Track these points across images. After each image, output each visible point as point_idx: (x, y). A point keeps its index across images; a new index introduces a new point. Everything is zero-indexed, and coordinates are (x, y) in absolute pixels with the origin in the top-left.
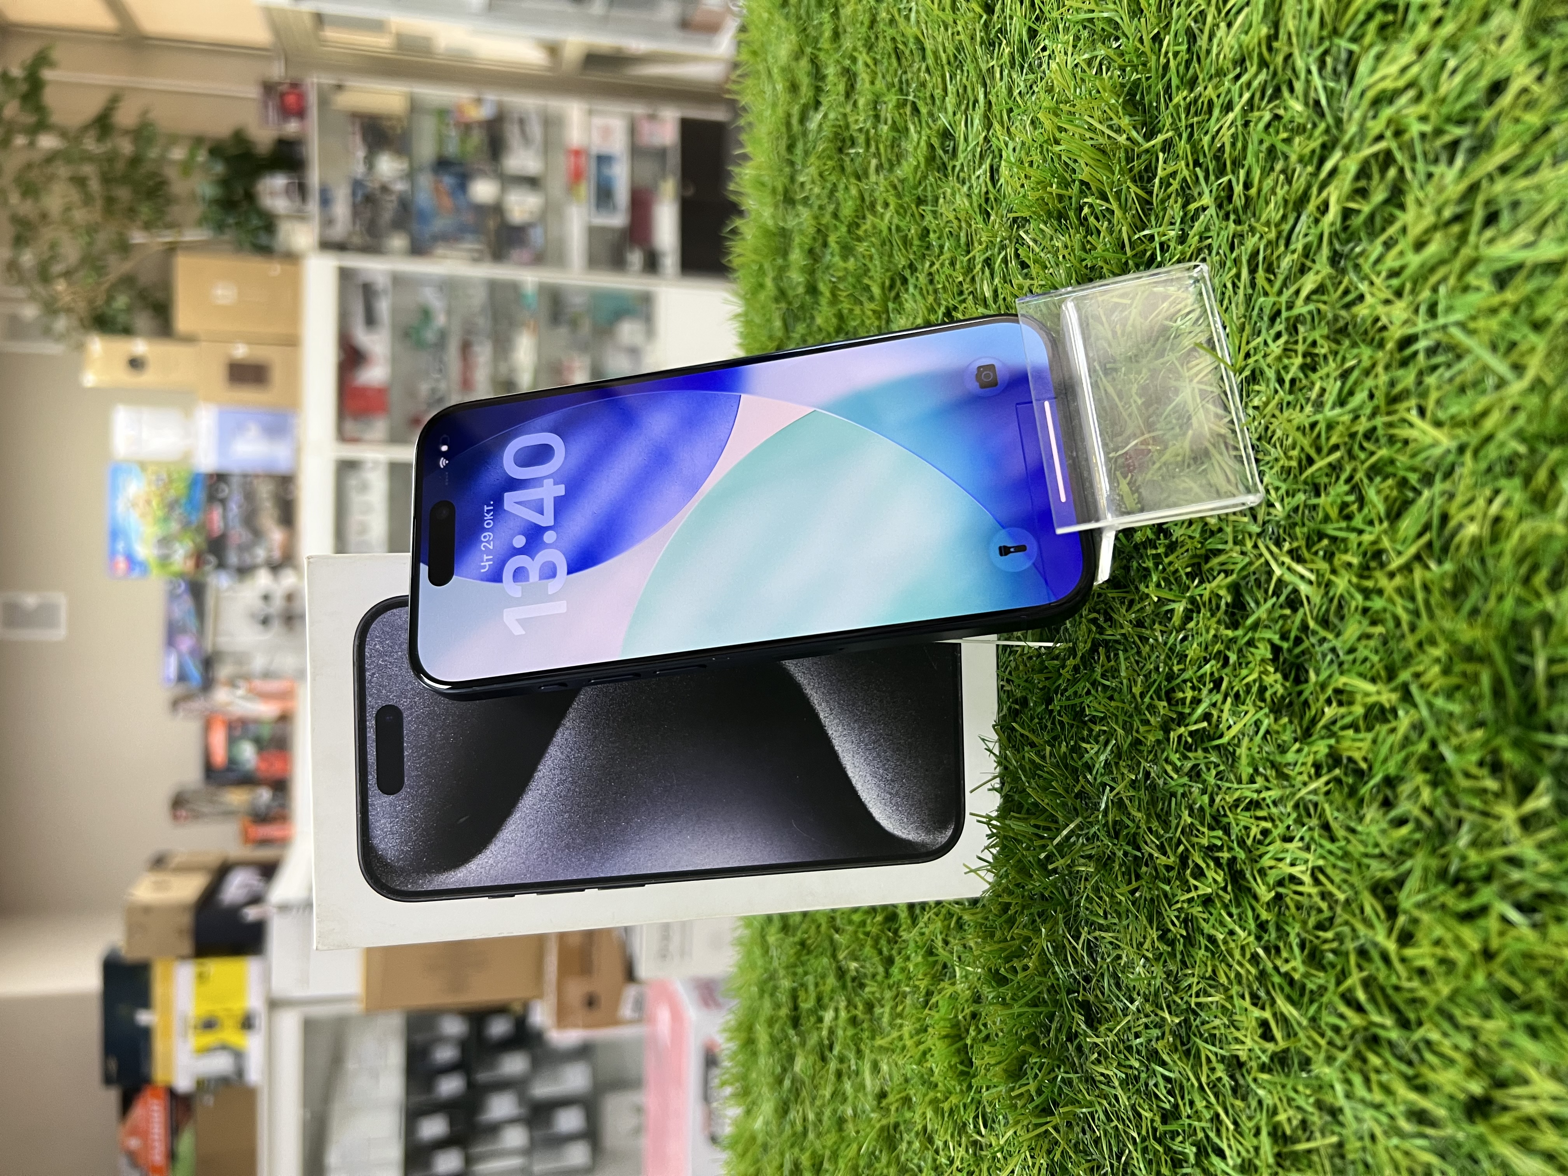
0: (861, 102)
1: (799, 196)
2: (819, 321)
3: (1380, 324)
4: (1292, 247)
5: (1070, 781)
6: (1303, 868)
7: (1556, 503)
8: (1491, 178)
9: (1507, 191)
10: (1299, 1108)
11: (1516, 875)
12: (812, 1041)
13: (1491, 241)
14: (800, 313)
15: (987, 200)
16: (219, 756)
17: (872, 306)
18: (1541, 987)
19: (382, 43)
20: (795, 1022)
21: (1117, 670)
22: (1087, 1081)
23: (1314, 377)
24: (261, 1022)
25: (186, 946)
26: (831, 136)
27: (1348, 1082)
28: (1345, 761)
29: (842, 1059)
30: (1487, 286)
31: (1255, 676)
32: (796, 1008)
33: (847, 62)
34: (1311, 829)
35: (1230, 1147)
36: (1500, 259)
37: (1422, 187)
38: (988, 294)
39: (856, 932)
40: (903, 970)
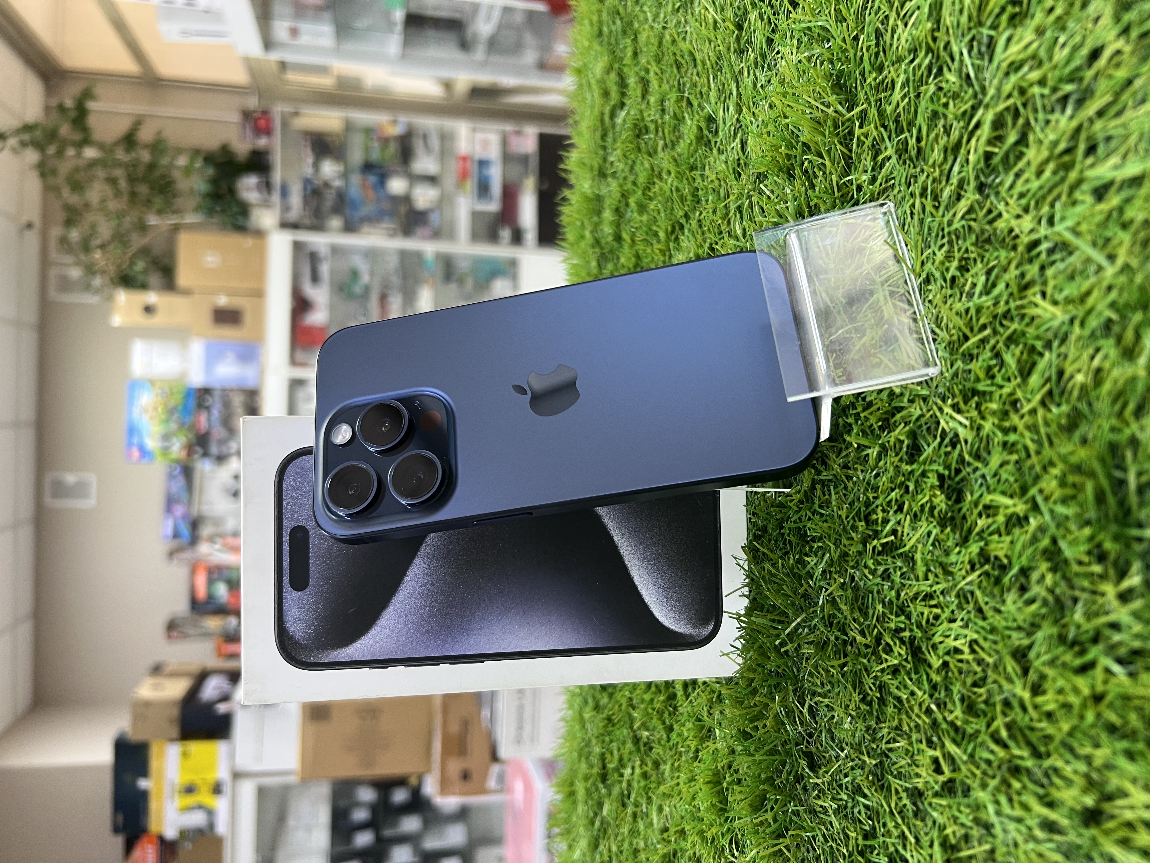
0: (652, 100)
1: (610, 171)
2: (623, 260)
3: (1013, 234)
4: (951, 182)
5: (797, 585)
6: (963, 641)
7: (1139, 354)
8: (1091, 121)
9: (1103, 129)
10: (963, 825)
11: (1117, 637)
12: (616, 791)
13: (1092, 166)
14: (610, 256)
15: (739, 165)
16: (202, 593)
17: (659, 246)
18: (1134, 720)
19: (326, 82)
20: (604, 778)
21: (830, 502)
22: (810, 812)
23: (968, 275)
24: (227, 788)
25: (174, 731)
26: (632, 126)
27: (997, 802)
28: (992, 559)
29: (637, 805)
30: (1089, 199)
31: (927, 498)
32: (604, 767)
33: (643, 73)
34: (969, 612)
35: (912, 856)
36: (1098, 178)
37: (1042, 130)
38: (739, 232)
39: (646, 708)
40: (679, 735)
